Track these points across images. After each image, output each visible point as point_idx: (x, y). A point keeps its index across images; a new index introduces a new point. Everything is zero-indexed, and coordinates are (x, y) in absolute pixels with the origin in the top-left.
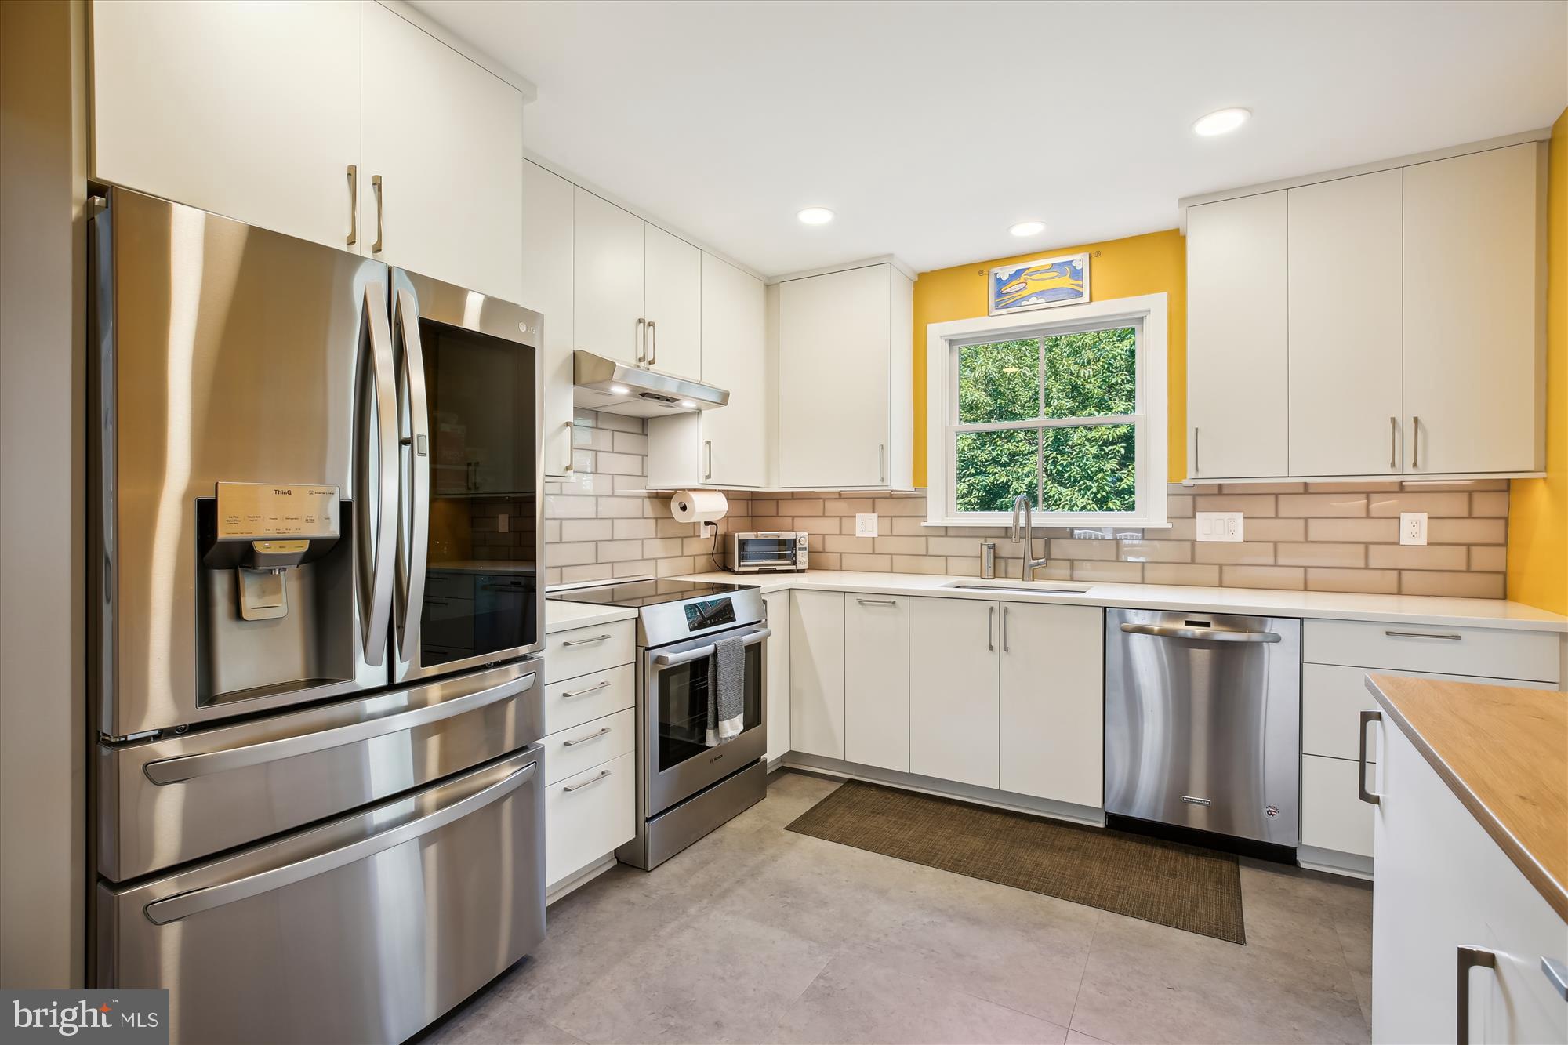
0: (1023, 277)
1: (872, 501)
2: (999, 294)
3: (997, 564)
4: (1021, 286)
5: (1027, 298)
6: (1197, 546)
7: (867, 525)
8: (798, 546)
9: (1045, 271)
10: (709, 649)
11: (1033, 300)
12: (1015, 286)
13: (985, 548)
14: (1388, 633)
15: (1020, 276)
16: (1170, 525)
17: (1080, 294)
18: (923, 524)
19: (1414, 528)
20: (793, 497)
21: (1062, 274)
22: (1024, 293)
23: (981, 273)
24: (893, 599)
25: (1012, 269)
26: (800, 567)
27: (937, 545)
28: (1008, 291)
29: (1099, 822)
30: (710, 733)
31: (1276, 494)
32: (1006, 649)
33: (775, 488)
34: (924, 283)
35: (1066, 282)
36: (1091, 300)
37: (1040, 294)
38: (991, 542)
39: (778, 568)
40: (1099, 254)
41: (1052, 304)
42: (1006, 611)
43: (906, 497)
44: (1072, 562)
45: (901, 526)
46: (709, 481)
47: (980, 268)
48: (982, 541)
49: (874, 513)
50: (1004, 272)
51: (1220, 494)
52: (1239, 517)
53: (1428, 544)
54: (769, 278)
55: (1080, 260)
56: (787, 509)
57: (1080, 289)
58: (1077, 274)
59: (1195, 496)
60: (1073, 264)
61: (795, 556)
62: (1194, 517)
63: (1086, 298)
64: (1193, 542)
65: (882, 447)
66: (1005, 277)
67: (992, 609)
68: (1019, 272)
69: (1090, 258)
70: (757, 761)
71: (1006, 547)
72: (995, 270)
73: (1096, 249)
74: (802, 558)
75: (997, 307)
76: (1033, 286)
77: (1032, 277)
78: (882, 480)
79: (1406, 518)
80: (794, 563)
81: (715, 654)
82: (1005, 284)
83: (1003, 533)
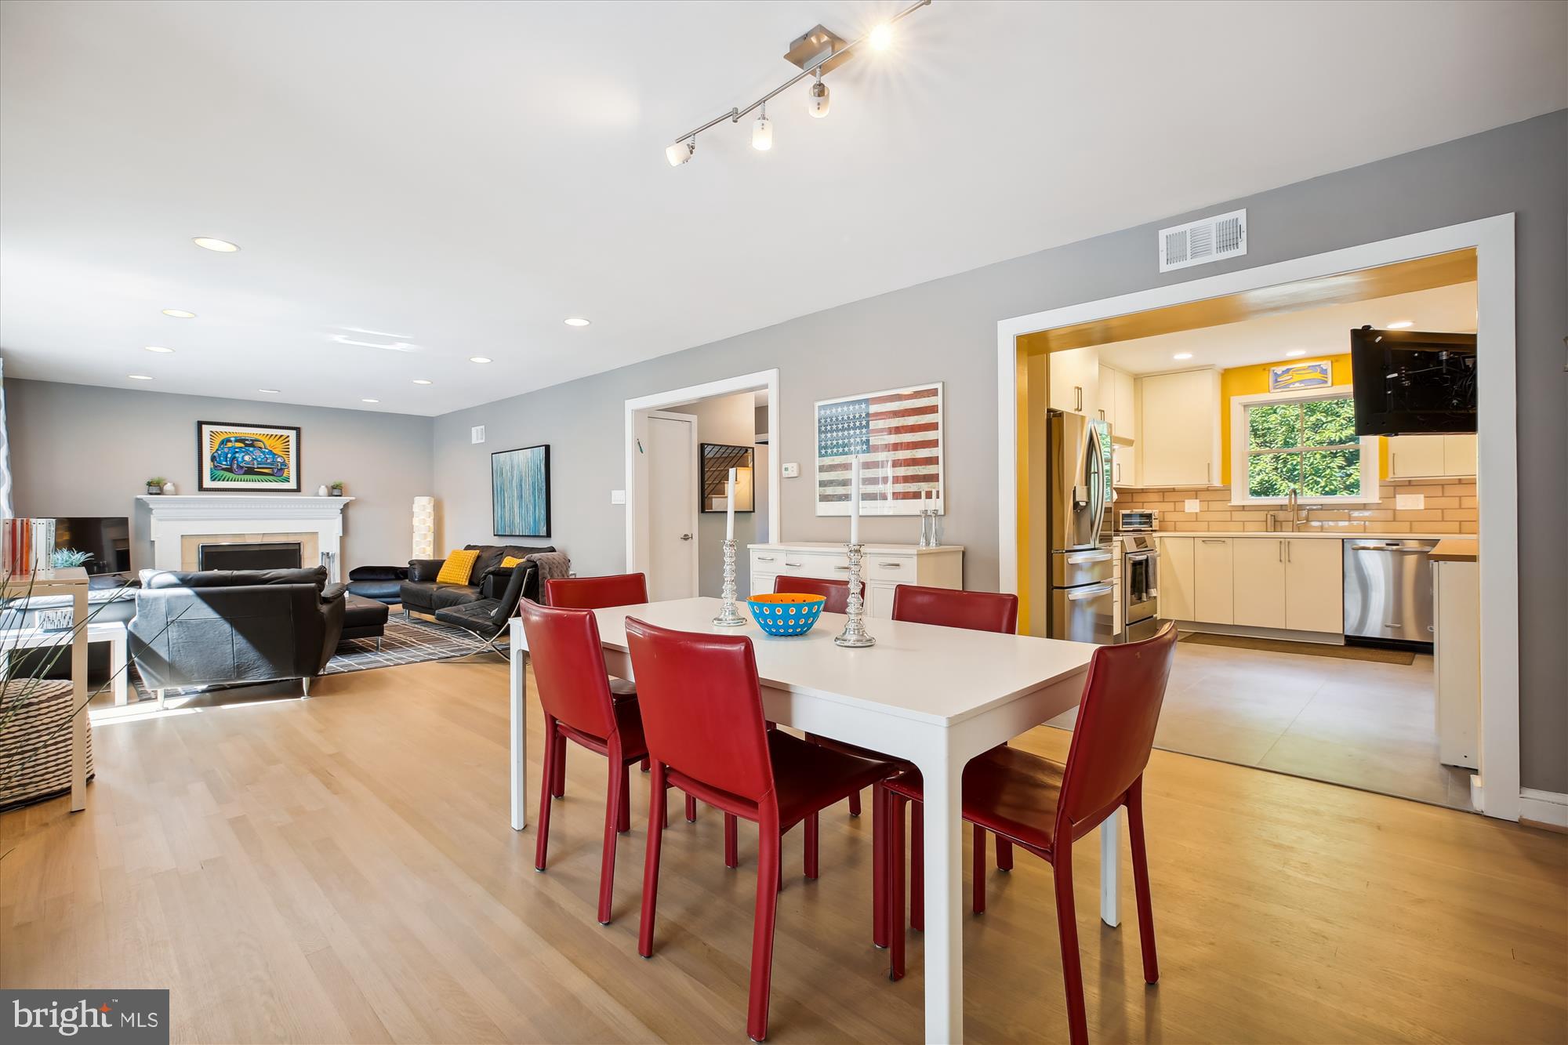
0: (1290, 373)
1: (1195, 493)
2: (1276, 381)
3: (1277, 524)
4: (1289, 377)
5: (1293, 383)
6: (1397, 513)
7: (1192, 506)
8: (1153, 517)
9: (1304, 369)
10: (1144, 557)
11: (1297, 385)
12: (1286, 377)
13: (1269, 516)
15: (1288, 372)
16: (1380, 502)
17: (1326, 382)
18: (1229, 504)
20: (1143, 491)
21: (1315, 371)
22: (1291, 381)
23: (1264, 369)
24: (1223, 539)
25: (1284, 368)
26: (1154, 529)
27: (1237, 516)
28: (1281, 379)
29: (1341, 642)
30: (1144, 594)
31: (1442, 485)
32: (1289, 561)
33: (1139, 487)
34: (1227, 374)
35: (1317, 375)
36: (1332, 385)
37: (1301, 382)
38: (1272, 513)
39: (1143, 529)
40: (1337, 361)
41: (1309, 387)
43: (1216, 490)
44: (1322, 522)
45: (1214, 506)
46: (1119, 483)
47: (1265, 367)
48: (1266, 512)
49: (1196, 499)
50: (1279, 370)
51: (1410, 485)
52: (1422, 496)
54: (1136, 375)
55: (1326, 364)
56: (1137, 498)
57: (1326, 379)
58: (1324, 372)
59: (1395, 486)
60: (1322, 366)
61: (1151, 522)
62: (1395, 497)
63: (1330, 384)
64: (1395, 510)
65: (1209, 464)
66: (1280, 373)
67: (1281, 542)
68: (1288, 370)
69: (1332, 362)
70: (1152, 617)
71: (1281, 515)
72: (1273, 368)
73: (1335, 358)
74: (1155, 524)
75: (1275, 388)
76: (1297, 378)
77: (1296, 373)
78: (1209, 481)
80: (1151, 526)
81: (1147, 560)
82: (1279, 376)
83: (1279, 508)
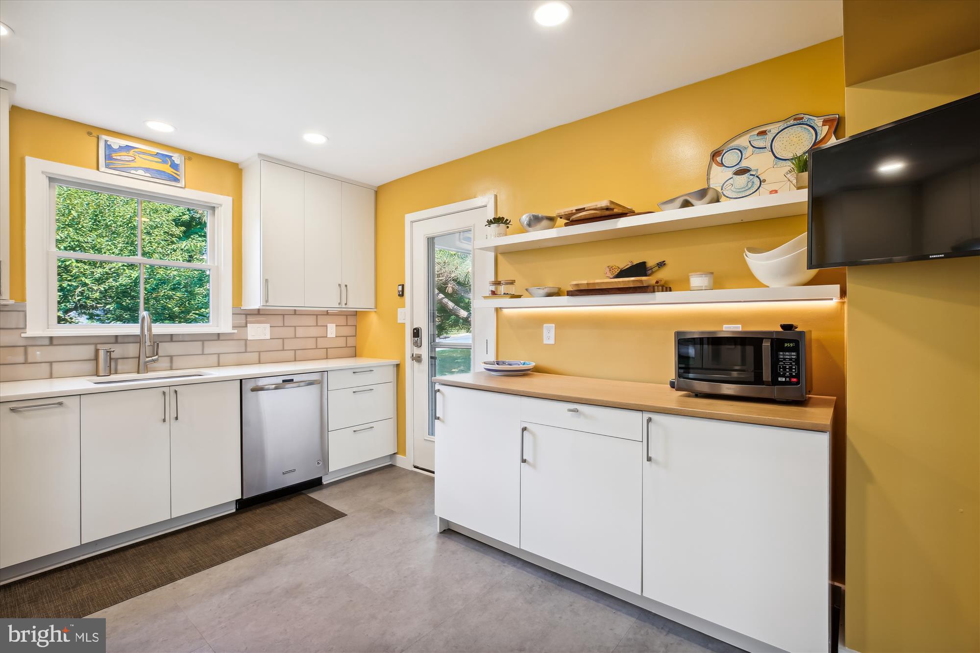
0: (132, 152)
2: (108, 157)
3: (111, 363)
4: (131, 158)
5: (136, 168)
6: (248, 343)
9: (151, 155)
11: (141, 172)
12: (123, 156)
14: (354, 373)
15: (128, 150)
16: (235, 331)
17: (176, 180)
18: (23, 335)
19: (332, 330)
21: (164, 162)
22: (133, 164)
23: (90, 134)
24: (59, 400)
25: (124, 143)
27: (39, 353)
28: (119, 158)
29: (232, 509)
31: (283, 315)
35: (167, 169)
36: (185, 187)
37: (147, 170)
38: (104, 347)
40: (191, 159)
41: (157, 180)
42: (176, 392)
44: (171, 357)
47: (93, 131)
48: (94, 346)
50: (116, 142)
51: (258, 314)
52: (268, 326)
53: (336, 337)
55: (178, 158)
57: (178, 177)
58: (174, 166)
59: (246, 315)
60: (173, 158)
62: (246, 326)
63: (182, 184)
64: (246, 340)
66: (115, 147)
67: (164, 393)
68: (128, 148)
69: (185, 159)
72: (105, 137)
73: (189, 155)
75: (107, 167)
76: (140, 162)
77: (140, 155)
79: (329, 325)
82: (115, 151)
83: (113, 340)
